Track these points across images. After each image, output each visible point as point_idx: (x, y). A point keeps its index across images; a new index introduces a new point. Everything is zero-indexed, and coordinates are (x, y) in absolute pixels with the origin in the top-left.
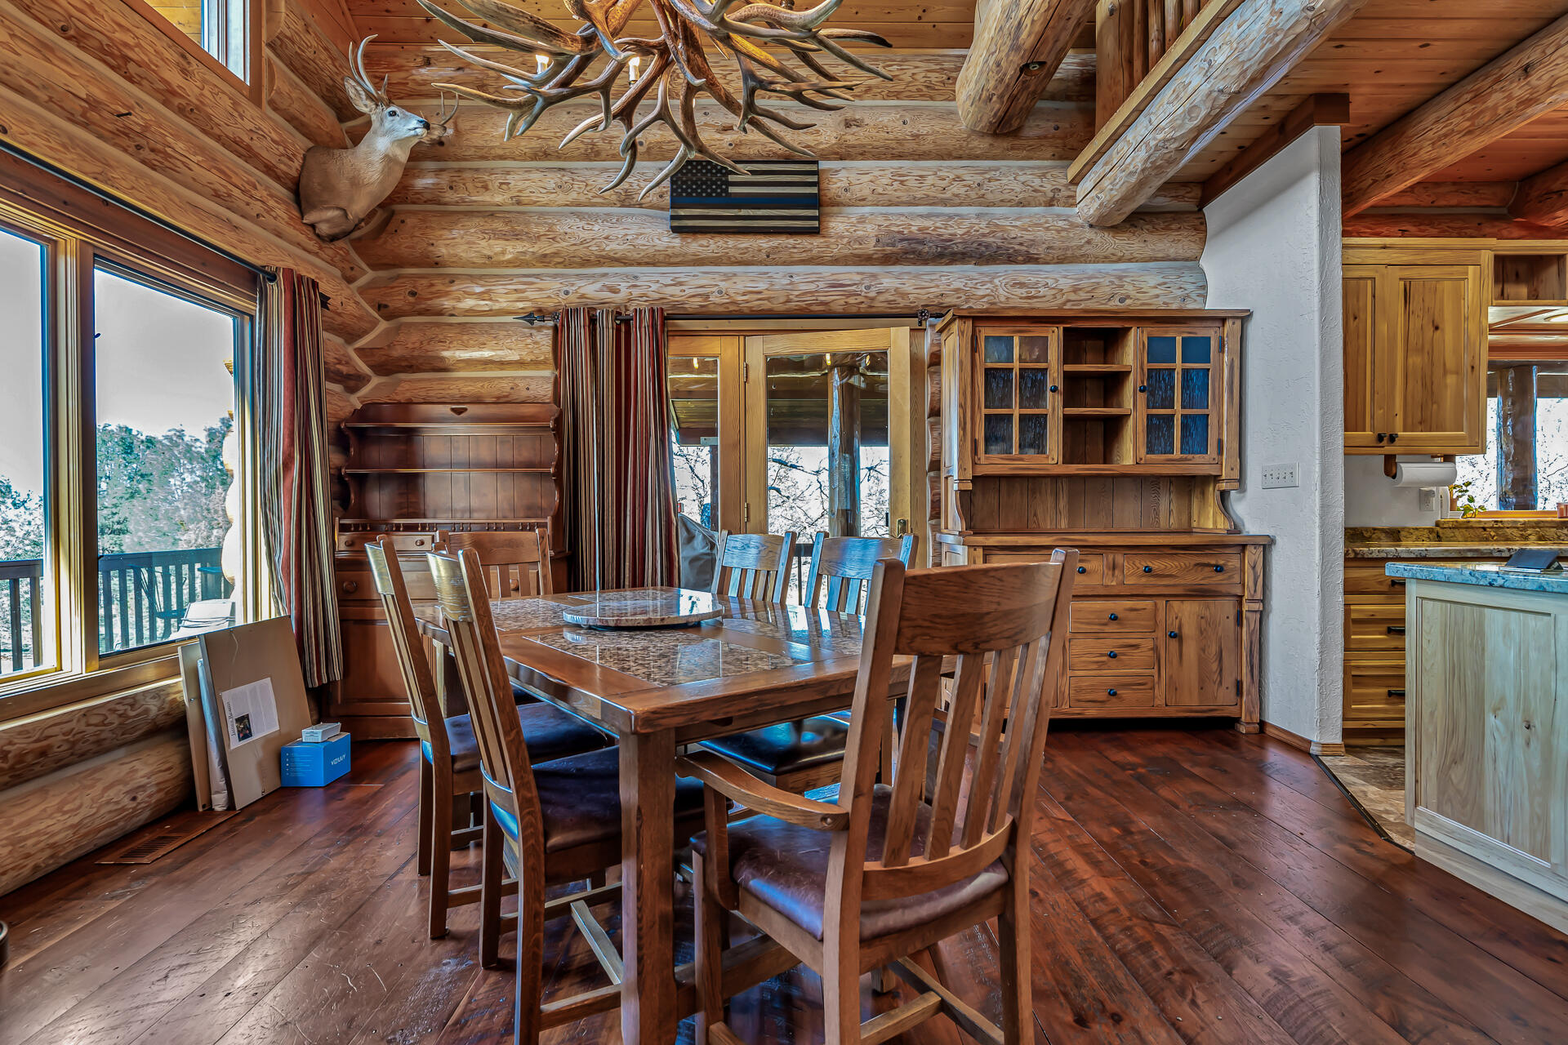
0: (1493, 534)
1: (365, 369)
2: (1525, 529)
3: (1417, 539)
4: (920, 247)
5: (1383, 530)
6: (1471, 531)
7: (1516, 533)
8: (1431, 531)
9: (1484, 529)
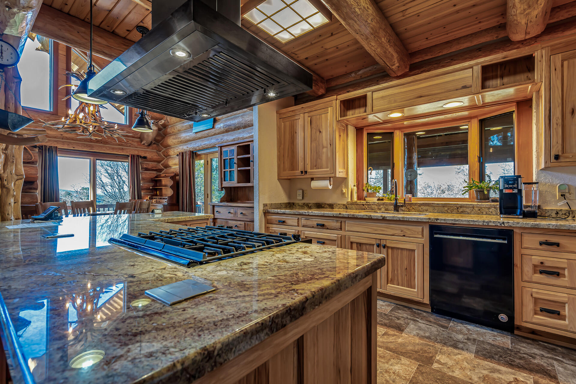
0: (367, 207)
1: (163, 168)
2: (380, 205)
3: (339, 208)
4: (231, 127)
5: (328, 204)
6: (358, 206)
7: (376, 207)
8: (344, 205)
9: (363, 205)
